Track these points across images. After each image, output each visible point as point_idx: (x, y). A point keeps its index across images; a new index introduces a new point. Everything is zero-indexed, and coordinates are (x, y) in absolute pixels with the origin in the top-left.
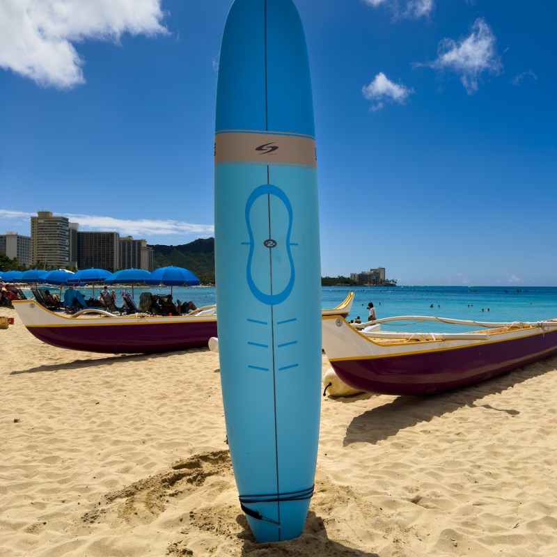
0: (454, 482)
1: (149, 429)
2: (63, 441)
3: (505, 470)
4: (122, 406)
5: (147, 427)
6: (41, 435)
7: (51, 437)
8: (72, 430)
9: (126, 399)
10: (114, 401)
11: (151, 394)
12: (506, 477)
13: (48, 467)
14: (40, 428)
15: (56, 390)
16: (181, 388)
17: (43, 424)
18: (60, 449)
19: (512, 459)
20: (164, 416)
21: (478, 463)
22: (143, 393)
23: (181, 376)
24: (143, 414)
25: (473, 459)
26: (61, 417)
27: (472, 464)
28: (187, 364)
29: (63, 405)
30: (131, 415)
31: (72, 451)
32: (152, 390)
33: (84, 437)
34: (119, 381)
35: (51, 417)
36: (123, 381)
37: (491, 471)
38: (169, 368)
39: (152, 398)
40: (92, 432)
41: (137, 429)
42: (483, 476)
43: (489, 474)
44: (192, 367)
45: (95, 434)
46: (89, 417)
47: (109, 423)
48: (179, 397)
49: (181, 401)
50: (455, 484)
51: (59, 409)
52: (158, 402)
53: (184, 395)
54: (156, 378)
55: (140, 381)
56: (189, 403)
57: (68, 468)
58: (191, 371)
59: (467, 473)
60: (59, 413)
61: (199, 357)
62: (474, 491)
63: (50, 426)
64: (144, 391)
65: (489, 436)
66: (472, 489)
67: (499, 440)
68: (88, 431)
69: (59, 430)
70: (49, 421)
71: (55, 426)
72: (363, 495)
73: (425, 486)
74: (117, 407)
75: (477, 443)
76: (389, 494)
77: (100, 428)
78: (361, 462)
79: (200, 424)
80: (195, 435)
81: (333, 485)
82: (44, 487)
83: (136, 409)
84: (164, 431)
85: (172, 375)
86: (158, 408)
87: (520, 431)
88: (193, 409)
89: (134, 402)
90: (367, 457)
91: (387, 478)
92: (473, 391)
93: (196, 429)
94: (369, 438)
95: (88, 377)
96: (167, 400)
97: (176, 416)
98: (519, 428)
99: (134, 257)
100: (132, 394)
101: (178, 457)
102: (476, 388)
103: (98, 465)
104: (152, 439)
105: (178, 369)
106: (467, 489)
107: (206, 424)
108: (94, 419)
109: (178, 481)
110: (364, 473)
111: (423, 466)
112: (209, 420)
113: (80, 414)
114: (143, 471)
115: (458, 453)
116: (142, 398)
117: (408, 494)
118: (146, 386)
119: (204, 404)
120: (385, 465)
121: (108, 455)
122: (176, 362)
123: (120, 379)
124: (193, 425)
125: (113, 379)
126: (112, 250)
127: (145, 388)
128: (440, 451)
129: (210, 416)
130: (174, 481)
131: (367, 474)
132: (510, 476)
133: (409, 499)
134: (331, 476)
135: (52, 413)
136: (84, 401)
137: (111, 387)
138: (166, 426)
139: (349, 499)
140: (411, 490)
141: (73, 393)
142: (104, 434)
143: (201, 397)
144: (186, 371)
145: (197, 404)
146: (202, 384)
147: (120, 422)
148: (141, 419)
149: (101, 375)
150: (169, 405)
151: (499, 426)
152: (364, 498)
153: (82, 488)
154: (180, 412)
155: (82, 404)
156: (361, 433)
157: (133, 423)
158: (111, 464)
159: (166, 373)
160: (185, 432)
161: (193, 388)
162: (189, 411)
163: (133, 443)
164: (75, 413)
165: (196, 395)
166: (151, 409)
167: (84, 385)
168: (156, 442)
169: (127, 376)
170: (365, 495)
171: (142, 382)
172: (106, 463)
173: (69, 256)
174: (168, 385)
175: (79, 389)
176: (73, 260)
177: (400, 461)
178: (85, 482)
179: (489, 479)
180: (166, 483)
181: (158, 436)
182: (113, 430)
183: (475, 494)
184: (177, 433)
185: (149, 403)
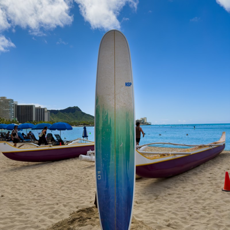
0: (182, 216)
1: (59, 198)
2: (24, 205)
3: (202, 210)
4: (46, 187)
5: (58, 197)
6: (14, 202)
7: (18, 203)
8: (27, 199)
9: (47, 184)
10: (42, 185)
11: (57, 181)
12: (203, 213)
13: (19, 217)
14: (13, 199)
15: (17, 181)
16: (69, 178)
17: (14, 197)
18: (23, 209)
19: (204, 205)
20: (64, 191)
21: (191, 207)
22: (53, 181)
23: (68, 172)
24: (55, 191)
25: (189, 205)
26: (21, 193)
27: (188, 208)
28: (70, 166)
29: (21, 187)
30: (50, 191)
31: (28, 209)
32: (57, 179)
33: (32, 203)
34: (43, 175)
35: (17, 194)
36: (44, 175)
37: (196, 211)
38: (63, 168)
39: (57, 183)
40: (35, 200)
41: (54, 198)
42: (193, 213)
43: (195, 212)
44: (72, 167)
45: (36, 201)
46: (33, 193)
47: (41, 196)
48: (69, 182)
49: (70, 184)
50: (183, 217)
51: (19, 189)
52: (60, 185)
53: (71, 181)
54: (58, 173)
55: (51, 175)
56: (73, 185)
57: (28, 217)
58: (72, 169)
59: (187, 212)
60: (20, 192)
61: (75, 162)
62: (190, 220)
63: (17, 198)
64: (54, 180)
65: (194, 195)
66: (189, 219)
67: (198, 196)
68: (34, 199)
69: (21, 200)
70: (16, 195)
71: (19, 198)
72: (148, 224)
73: (172, 218)
74: (44, 187)
75: (190, 198)
76: (158, 223)
77: (38, 198)
78: (146, 209)
79: (79, 194)
80: (78, 200)
81: (136, 220)
82: (19, 227)
83: (52, 188)
84: (65, 199)
85: (64, 172)
86: (61, 188)
87: (206, 192)
88: (75, 188)
89: (50, 185)
90: (148, 207)
91: (157, 216)
92: (186, 175)
93: (78, 197)
94: (148, 198)
95: (30, 174)
96: (64, 184)
97: (69, 191)
98: (205, 191)
99: (42, 115)
100: (49, 181)
101: (72, 210)
102: (187, 173)
103: (40, 216)
104: (60, 203)
105: (67, 169)
106: (188, 219)
107: (82, 195)
108: (35, 194)
109: (74, 222)
110: (148, 214)
111: (170, 210)
112: (83, 193)
113: (28, 192)
114: (59, 217)
115: (183, 203)
116: (53, 183)
117: (165, 223)
118: (54, 177)
119: (79, 185)
120: (155, 210)
121: (43, 211)
122: (65, 165)
123: (43, 174)
124: (76, 195)
125: (40, 174)
126: (32, 112)
127: (54, 178)
128: (176, 203)
129: (83, 191)
130: (72, 221)
131: (149, 215)
132: (204, 213)
133: (166, 225)
134: (134, 217)
135: (17, 192)
136: (29, 185)
137: (39, 178)
138: (65, 196)
139: (143, 226)
140: (166, 221)
141: (24, 181)
142: (40, 201)
143: (78, 182)
144: (70, 169)
145: (77, 185)
146: (78, 175)
147: (46, 195)
148: (55, 193)
149: (34, 172)
150: (65, 186)
151: (197, 190)
152: (149, 225)
153: (35, 227)
154: (70, 189)
155: (29, 187)
156: (145, 196)
157: (52, 195)
158: (46, 215)
159: (61, 171)
160: (73, 199)
161: (74, 178)
162: (74, 189)
163: (53, 204)
164: (26, 191)
165: (75, 181)
166: (58, 188)
167: (28, 178)
168: (62, 204)
169: (46, 173)
170: (149, 224)
171: (52, 176)
172: (43, 215)
173: (14, 116)
174: (63, 176)
175: (26, 179)
176: (16, 117)
177: (161, 208)
178: (36, 224)
179: (196, 214)
180: (70, 223)
181: (63, 201)
182: (44, 199)
183: (191, 221)
184: (70, 200)
185: (57, 185)
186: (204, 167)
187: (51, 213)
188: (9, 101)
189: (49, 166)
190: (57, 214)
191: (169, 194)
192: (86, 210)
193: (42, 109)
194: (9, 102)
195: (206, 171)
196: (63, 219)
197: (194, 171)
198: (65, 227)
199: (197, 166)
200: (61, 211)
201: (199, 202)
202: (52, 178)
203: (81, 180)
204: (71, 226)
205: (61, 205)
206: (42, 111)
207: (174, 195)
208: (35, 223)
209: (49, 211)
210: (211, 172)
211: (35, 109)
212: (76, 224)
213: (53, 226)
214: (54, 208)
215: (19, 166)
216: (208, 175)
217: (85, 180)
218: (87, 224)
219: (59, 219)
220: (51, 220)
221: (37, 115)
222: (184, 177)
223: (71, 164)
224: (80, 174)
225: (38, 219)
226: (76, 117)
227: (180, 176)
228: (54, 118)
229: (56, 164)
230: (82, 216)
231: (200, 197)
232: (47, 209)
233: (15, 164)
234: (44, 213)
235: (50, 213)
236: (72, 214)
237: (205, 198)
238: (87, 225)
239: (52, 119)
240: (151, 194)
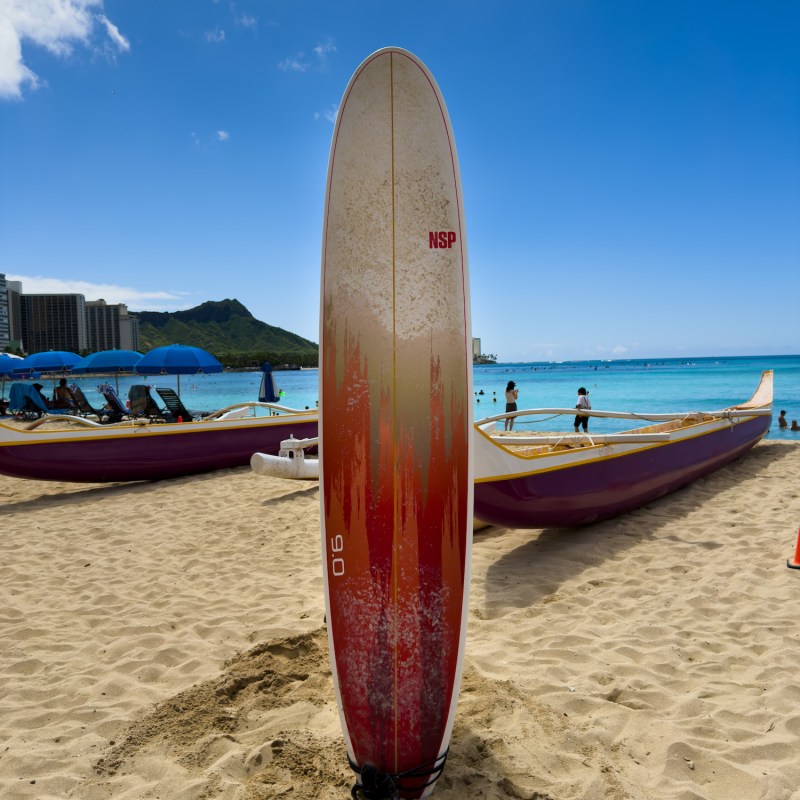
0: (660, 662)
1: (177, 604)
2: (41, 633)
3: (728, 637)
4: (128, 567)
5: (174, 600)
6: (4, 624)
7: (20, 626)
8: (54, 613)
9: (132, 557)
10: (113, 560)
11: (171, 546)
12: (734, 649)
13: (22, 680)
15: (16, 547)
16: (217, 534)
17: (4, 606)
18: (38, 648)
19: (733, 619)
20: (198, 580)
21: (687, 629)
22: (157, 544)
23: (211, 514)
24: (163, 579)
25: (676, 621)
26: (33, 592)
27: (677, 631)
28: (217, 494)
29: (33, 570)
30: (144, 582)
31: (58, 648)
32: (171, 539)
33: (76, 623)
34: (116, 527)
35: (15, 593)
36: (122, 526)
37: (709, 640)
38: (191, 501)
39: (172, 552)
40: (87, 613)
41: (159, 605)
42: (699, 648)
43: (707, 645)
44: (226, 499)
45: (91, 617)
46: (78, 588)
47: (111, 598)
48: (216, 549)
49: (220, 555)
50: (662, 666)
51: (26, 578)
52: (185, 558)
53: (222, 545)
54: (172, 519)
55: (148, 526)
56: (233, 557)
57: (57, 679)
58: (225, 505)
59: (676, 647)
60: (27, 585)
61: (235, 482)
62: (694, 675)
63: (16, 608)
64: (158, 541)
65: (689, 585)
66: (689, 672)
67: (705, 589)
68: (80, 612)
69: (31, 615)
70: (13, 599)
71: (25, 608)
72: (533, 693)
73: (621, 671)
74: (120, 569)
75: (675, 596)
76: (572, 689)
77: (99, 607)
78: (515, 638)
79: (257, 590)
80: (252, 609)
81: (484, 679)
82: (22, 717)
83: (151, 571)
84: (202, 607)
85: (198, 514)
86: (185, 568)
87: (730, 574)
88: (241, 567)
89: (145, 560)
90: (523, 630)
91: (561, 663)
93: (252, 599)
94: (518, 598)
95: (66, 522)
96: (197, 554)
97: (216, 581)
98: (727, 570)
100: (140, 546)
101: (232, 647)
102: (649, 511)
103: (105, 672)
104: (185, 622)
105: (206, 503)
106: (683, 672)
107: (267, 591)
108: (86, 592)
109: (241, 691)
110: (526, 656)
111: (608, 639)
112: (270, 583)
113: (61, 584)
114: (181, 676)
115: (652, 614)
116: (157, 554)
117: (599, 686)
118: (159, 533)
119: (257, 558)
120: (552, 641)
121: (119, 653)
122: (199, 491)
123: (116, 523)
124: (246, 593)
125: (104, 523)
127: (158, 537)
128: (624, 613)
129: (270, 577)
130: (234, 691)
131: (531, 658)
132: (737, 647)
133: (603, 696)
134: (477, 666)
135: (16, 585)
136: (65, 562)
137: (103, 537)
138: (204, 597)
139: (513, 702)
140: (602, 680)
141: (45, 550)
142: (108, 617)
143: (250, 547)
144: (218, 506)
145: (246, 558)
146: (248, 525)
147: (130, 594)
148: (162, 587)
149: (85, 518)
150: (203, 563)
151: (697, 568)
152: (536, 699)
153: (85, 714)
154: (223, 573)
155: (62, 567)
156: (505, 590)
157: (151, 596)
158: (127, 668)
159: (187, 510)
160: (236, 605)
161: (235, 533)
162: (235, 570)
163: (157, 629)
164: (53, 583)
165: (241, 544)
166: (175, 571)
167: (61, 536)
168: (192, 626)
169: (126, 519)
170: (536, 693)
171: (152, 527)
172: (118, 667)
174: (194, 529)
175: (54, 542)
177: (573, 633)
178: (89, 703)
179: (708, 653)
180: (224, 697)
181: (193, 615)
182: (119, 608)
183: (696, 680)
184: (223, 609)
185: (170, 561)
186: (707, 491)
187: (150, 662)
189: (139, 495)
190: (170, 663)
191: (595, 584)
192: (289, 646)
196: (198, 683)
197: (671, 503)
198: (205, 712)
200: (187, 652)
201: (712, 610)
202: (151, 535)
203: (260, 539)
204: (228, 709)
205: (189, 628)
207: (614, 585)
208: (85, 698)
209: (141, 655)
212: (249, 698)
213: (159, 711)
214: (161, 641)
215: (26, 498)
216: (723, 515)
217: (278, 541)
218: (293, 698)
219: (182, 681)
220: (151, 687)
222: (640, 522)
223: (222, 487)
224: (256, 519)
225: (96, 684)
229: (167, 490)
230: (271, 669)
231: (714, 592)
232: (132, 647)
233: (12, 490)
234: (120, 662)
235: (144, 659)
236: (234, 661)
237: (731, 594)
238: (293, 702)
239: (148, 345)
240: (529, 582)
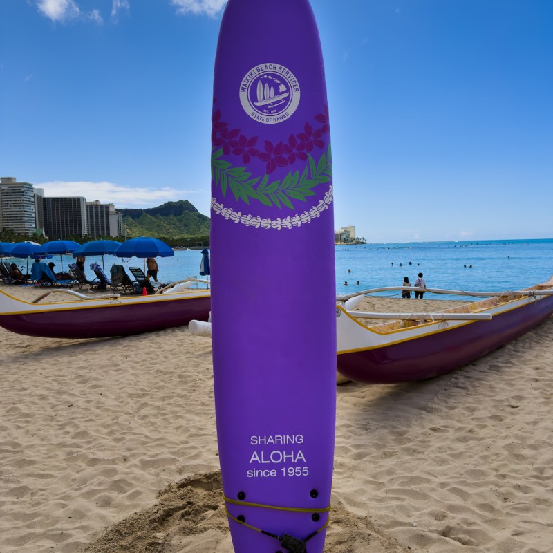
0: (481, 501)
1: (131, 440)
2: (32, 463)
3: (535, 480)
4: (98, 408)
5: (128, 437)
6: (7, 454)
7: (18, 457)
8: (43, 445)
9: (102, 399)
10: (89, 402)
11: (130, 391)
12: (539, 491)
13: (14, 503)
14: (6, 444)
15: (24, 389)
16: (162, 381)
17: (9, 439)
18: (29, 475)
19: (538, 464)
20: (147, 420)
21: (503, 471)
22: (121, 389)
23: (161, 364)
24: (122, 419)
25: (495, 464)
26: (30, 427)
27: (495, 473)
28: (166, 347)
29: (34, 409)
30: (108, 421)
31: (42, 476)
32: (131, 384)
33: (56, 455)
34: (94, 375)
35: (18, 428)
36: (98, 373)
37: (520, 483)
38: (148, 354)
39: (131, 396)
40: (66, 446)
41: (118, 440)
42: (512, 490)
43: (518, 487)
44: (172, 352)
45: (68, 449)
46: (62, 425)
47: (84, 434)
48: (161, 394)
49: (163, 399)
50: (483, 505)
51: (27, 415)
52: (138, 401)
53: (166, 390)
54: (133, 368)
55: (115, 373)
56: (172, 401)
57: (38, 504)
58: (171, 356)
59: (494, 488)
60: (27, 422)
61: (179, 338)
62: (508, 514)
63: (16, 441)
64: (121, 386)
65: (505, 432)
66: (504, 512)
67: (517, 437)
68: (61, 445)
69: (27, 447)
70: (15, 433)
71: (23, 441)
72: (385, 527)
73: (453, 508)
74: (93, 409)
75: (494, 441)
76: (415, 525)
77: (75, 441)
78: (374, 477)
79: (187, 430)
80: (182, 446)
81: (348, 514)
82: (10, 536)
83: (115, 412)
84: (147, 443)
85: (151, 364)
86: (138, 410)
87: (535, 423)
88: (177, 409)
89: (110, 402)
90: (379, 470)
91: (409, 501)
92: (472, 372)
93: (183, 437)
94: (376, 442)
95: (60, 370)
96: (147, 398)
97: (158, 421)
98: (532, 420)
99: (102, 221)
100: (108, 391)
101: (165, 479)
102: (474, 367)
103: (73, 498)
104: (134, 455)
105: (158, 356)
106: (499, 511)
107: (194, 431)
108: (68, 428)
109: (169, 519)
110: (381, 493)
111: (442, 479)
112: (197, 424)
113: (51, 421)
114: (128, 503)
115: (476, 457)
116: (119, 397)
117: (435, 522)
118: (123, 380)
119: (189, 402)
120: (401, 481)
121: (84, 481)
122: (154, 345)
123: (95, 370)
124: (179, 432)
125: (87, 371)
126: (80, 215)
127: (122, 383)
128: (457, 456)
129: (197, 418)
130: (164, 518)
131: (383, 495)
132: (541, 489)
133: (438, 532)
134: (343, 502)
135: (20, 422)
136: (56, 403)
137: (84, 382)
138: (149, 435)
139: (369, 535)
140: (437, 517)
141: (43, 392)
142: (79, 449)
143: (185, 392)
144: (166, 357)
145: (181, 401)
146: (185, 374)
147: (97, 431)
148: (121, 426)
149: (73, 366)
150: (151, 405)
151: (511, 417)
152: (387, 531)
153: (55, 535)
154: (164, 415)
155: (53, 407)
156: (367, 433)
157: (112, 432)
158: (89, 494)
159: (144, 360)
160: (171, 442)
161: (176, 380)
162: (173, 412)
163: (114, 461)
164: (46, 420)
165: (179, 391)
166: (130, 411)
167: (54, 380)
168: (138, 459)
169: (102, 367)
170: (388, 527)
171: (118, 375)
172: (83, 494)
173: (35, 223)
174: (148, 377)
175: (48, 386)
176: (40, 227)
177: (416, 473)
178: (58, 526)
179: (519, 494)
180: (156, 524)
181: (142, 450)
182: (89, 443)
183: (510, 519)
184: (162, 445)
185: (128, 403)
186: (518, 351)
187: (106, 490)
188: (23, 187)
189: (112, 348)
190: (121, 491)
191: (434, 430)
192: (205, 481)
193: (102, 206)
194: (23, 190)
195: (524, 363)
196: (138, 510)
197: (490, 361)
198: (140, 538)
199: (499, 347)
200: (134, 482)
201: (522, 455)
202: (117, 381)
203: (193, 386)
204: (157, 534)
205: (136, 461)
206: (102, 211)
207: (448, 432)
208: (56, 520)
209: (100, 484)
210: (538, 366)
211: (87, 206)
212: (175, 526)
213: (108, 534)
214: (114, 472)
215: (35, 349)
216: (529, 371)
217: (205, 388)
218: (206, 526)
219: (127, 507)
220: (105, 512)
221: (92, 221)
222: (468, 378)
223: (170, 342)
224: (191, 369)
225: (66, 508)
226: (185, 225)
227: (456, 375)
228: (133, 229)
229: (132, 344)
230: (192, 501)
231: (523, 439)
232: (94, 476)
233: (27, 343)
234: (85, 489)
235: (102, 488)
236: (166, 492)
237: (536, 442)
238: (205, 529)
239: (129, 231)
240: (385, 427)
